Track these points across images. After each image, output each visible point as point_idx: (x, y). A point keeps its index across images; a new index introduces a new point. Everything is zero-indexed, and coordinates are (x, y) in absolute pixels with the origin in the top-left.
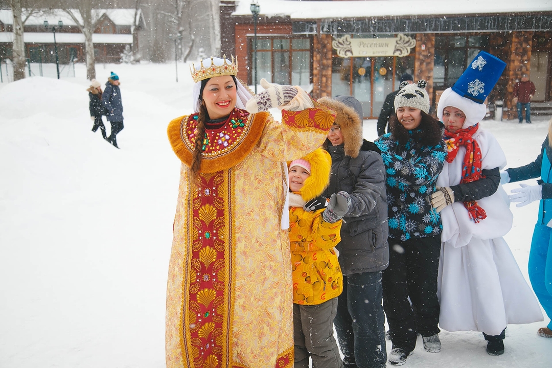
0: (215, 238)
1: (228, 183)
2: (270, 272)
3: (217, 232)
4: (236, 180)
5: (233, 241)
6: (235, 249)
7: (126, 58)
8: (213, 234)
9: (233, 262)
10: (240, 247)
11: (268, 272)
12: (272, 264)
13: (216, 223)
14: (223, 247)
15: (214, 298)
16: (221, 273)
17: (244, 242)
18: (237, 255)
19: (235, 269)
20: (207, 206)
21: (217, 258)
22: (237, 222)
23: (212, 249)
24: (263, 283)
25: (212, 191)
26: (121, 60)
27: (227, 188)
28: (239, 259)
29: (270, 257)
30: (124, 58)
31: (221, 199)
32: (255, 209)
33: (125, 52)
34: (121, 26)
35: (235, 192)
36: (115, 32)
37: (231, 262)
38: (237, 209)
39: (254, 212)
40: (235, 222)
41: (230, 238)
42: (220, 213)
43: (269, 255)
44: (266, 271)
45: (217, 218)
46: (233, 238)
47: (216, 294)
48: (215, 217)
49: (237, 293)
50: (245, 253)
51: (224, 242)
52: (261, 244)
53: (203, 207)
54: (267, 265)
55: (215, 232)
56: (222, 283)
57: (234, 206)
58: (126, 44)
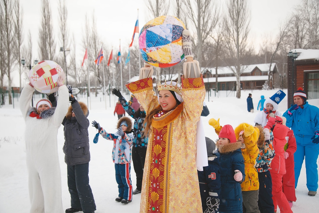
0: (160, 163)
1: (169, 133)
2: (190, 186)
3: (161, 160)
4: (173, 132)
5: (169, 166)
6: (170, 170)
7: (265, 87)
8: (159, 161)
9: (168, 178)
10: (173, 169)
11: (189, 187)
12: (191, 181)
13: (161, 155)
14: (164, 168)
15: (158, 199)
16: (162, 184)
17: (175, 167)
18: (170, 174)
19: (169, 182)
20: (158, 145)
21: (160, 175)
22: (172, 155)
23: (158, 170)
24: (186, 193)
25: (161, 138)
26: (262, 88)
27: (168, 136)
28: (172, 176)
29: (190, 177)
30: (264, 87)
31: (165, 142)
32: (182, 149)
33: (265, 84)
34: (264, 72)
35: (172, 138)
36: (261, 75)
37: (167, 177)
38: (173, 148)
39: (181, 150)
40: (171, 155)
41: (168, 163)
42: (164, 150)
43: (189, 176)
44: (187, 185)
45: (162, 152)
46: (169, 164)
47: (159, 196)
48: (161, 152)
49: (170, 197)
50: (175, 172)
51: (164, 166)
52: (185, 168)
53: (156, 146)
54: (188, 181)
55: (160, 160)
56: (162, 190)
57: (171, 146)
58: (265, 80)
